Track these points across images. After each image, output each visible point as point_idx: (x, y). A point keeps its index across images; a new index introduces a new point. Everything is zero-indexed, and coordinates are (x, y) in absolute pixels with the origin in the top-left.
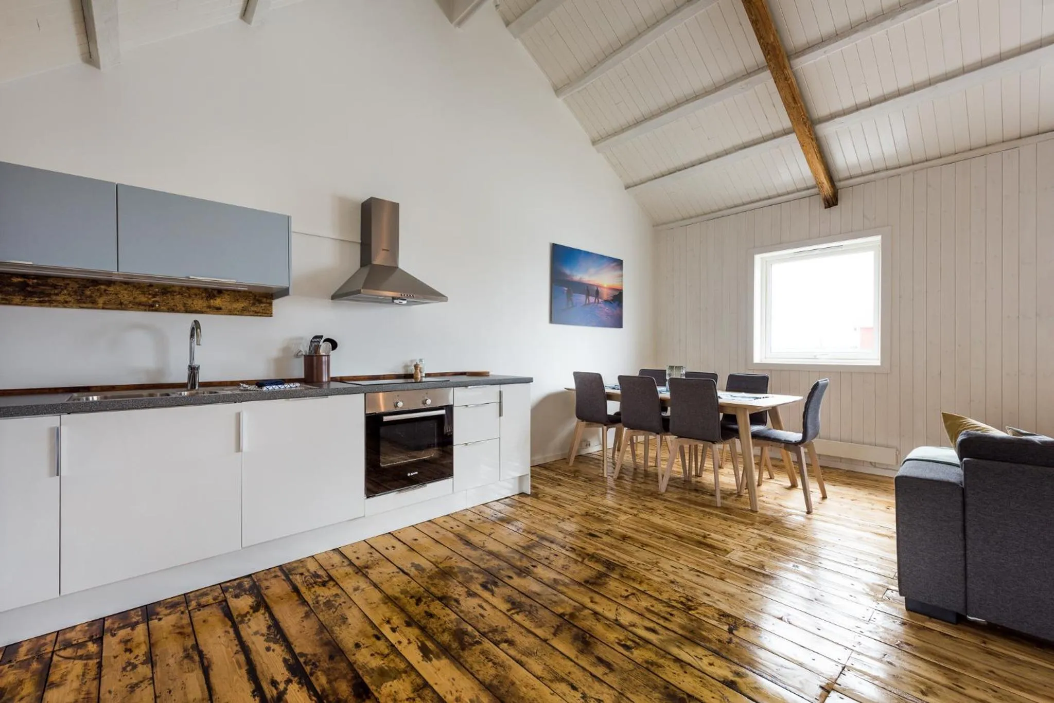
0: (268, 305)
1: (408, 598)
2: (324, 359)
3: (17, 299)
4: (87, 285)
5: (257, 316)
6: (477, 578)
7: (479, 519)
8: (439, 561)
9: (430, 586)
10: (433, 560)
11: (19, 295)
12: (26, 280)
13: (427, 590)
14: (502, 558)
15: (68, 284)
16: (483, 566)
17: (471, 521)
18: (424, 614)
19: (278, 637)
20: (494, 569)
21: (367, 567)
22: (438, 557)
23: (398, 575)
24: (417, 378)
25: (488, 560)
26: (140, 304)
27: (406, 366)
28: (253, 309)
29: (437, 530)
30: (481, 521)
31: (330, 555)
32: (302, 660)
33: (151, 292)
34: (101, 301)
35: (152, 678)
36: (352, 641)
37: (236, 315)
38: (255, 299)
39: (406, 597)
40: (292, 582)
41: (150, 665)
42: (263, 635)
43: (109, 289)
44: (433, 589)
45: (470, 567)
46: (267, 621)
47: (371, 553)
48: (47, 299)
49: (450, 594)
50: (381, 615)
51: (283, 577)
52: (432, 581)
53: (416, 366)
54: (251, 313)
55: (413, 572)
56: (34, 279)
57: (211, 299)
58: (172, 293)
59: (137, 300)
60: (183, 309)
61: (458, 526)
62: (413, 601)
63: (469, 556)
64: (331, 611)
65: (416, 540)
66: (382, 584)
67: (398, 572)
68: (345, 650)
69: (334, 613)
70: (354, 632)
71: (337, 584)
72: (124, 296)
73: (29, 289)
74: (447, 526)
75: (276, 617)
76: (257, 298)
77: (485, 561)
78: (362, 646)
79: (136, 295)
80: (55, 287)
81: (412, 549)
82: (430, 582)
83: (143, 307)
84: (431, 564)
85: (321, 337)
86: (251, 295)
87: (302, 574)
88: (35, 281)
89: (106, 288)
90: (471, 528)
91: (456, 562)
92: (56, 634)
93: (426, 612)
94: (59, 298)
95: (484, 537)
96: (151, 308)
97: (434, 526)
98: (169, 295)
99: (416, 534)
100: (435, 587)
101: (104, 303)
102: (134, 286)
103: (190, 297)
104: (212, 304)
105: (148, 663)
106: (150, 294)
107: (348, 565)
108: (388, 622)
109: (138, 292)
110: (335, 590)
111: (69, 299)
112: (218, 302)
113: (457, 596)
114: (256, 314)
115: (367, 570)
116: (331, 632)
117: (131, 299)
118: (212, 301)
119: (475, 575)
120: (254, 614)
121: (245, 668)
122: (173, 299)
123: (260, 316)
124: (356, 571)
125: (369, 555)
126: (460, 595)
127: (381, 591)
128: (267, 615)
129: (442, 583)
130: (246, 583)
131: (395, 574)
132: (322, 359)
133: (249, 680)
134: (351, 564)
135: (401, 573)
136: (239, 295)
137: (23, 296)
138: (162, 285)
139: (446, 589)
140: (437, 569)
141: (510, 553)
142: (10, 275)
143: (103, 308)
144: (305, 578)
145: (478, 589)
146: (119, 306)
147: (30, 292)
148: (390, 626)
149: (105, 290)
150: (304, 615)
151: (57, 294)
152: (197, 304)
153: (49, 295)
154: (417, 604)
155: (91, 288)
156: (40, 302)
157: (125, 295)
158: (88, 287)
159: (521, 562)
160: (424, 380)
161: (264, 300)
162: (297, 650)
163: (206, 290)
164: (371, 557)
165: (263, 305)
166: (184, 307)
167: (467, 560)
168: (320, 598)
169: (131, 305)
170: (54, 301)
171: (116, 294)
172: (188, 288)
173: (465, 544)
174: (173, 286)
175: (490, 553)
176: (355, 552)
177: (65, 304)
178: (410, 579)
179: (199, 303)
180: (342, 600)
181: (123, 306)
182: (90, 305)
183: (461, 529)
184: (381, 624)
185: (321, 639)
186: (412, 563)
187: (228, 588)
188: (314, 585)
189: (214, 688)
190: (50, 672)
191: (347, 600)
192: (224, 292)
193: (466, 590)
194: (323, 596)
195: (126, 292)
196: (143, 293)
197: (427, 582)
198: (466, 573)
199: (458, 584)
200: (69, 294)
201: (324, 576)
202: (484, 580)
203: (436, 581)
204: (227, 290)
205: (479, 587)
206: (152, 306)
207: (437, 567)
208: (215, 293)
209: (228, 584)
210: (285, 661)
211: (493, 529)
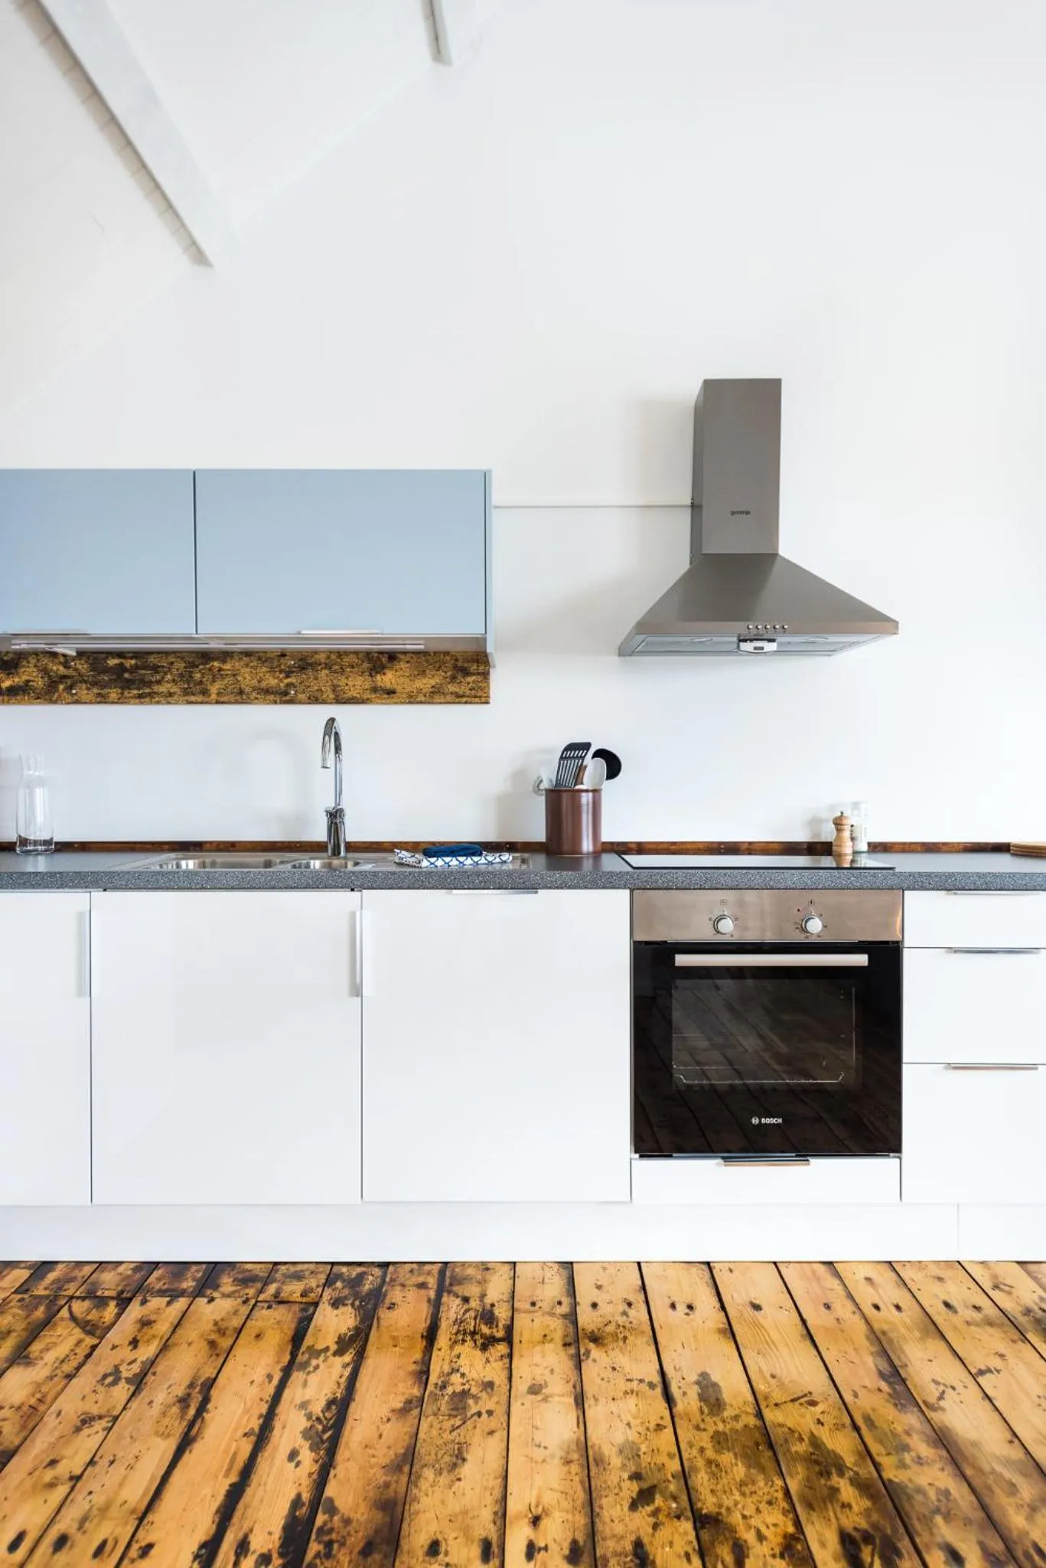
0: (479, 678)
1: (626, 1476)
2: (586, 799)
3: (114, 693)
4: (196, 663)
5: (459, 703)
6: (846, 1506)
7: (977, 1308)
8: (777, 1396)
9: (700, 1463)
10: (761, 1387)
11: (115, 687)
12: (123, 661)
13: (684, 1475)
14: (969, 1472)
15: (172, 663)
16: (889, 1474)
17: (947, 1305)
18: (629, 1547)
19: (326, 1436)
20: (919, 1498)
21: (596, 1339)
22: (781, 1385)
23: (649, 1392)
24: (839, 856)
25: (919, 1461)
26: (267, 691)
27: (815, 822)
28: (452, 688)
29: (831, 1298)
30: (977, 1316)
31: (548, 1274)
32: (321, 1519)
33: (283, 667)
34: (214, 689)
35: (116, 1418)
36: (433, 1527)
37: (421, 702)
38: (455, 667)
39: (624, 1466)
40: (438, 1311)
41: (133, 1388)
42: (309, 1417)
43: (225, 667)
44: (701, 1480)
45: (849, 1460)
46: (339, 1387)
47: (630, 1305)
48: (147, 690)
49: (736, 1519)
50: (535, 1493)
51: (432, 1294)
52: (718, 1452)
53: (838, 823)
54: (449, 698)
55: (688, 1401)
56: (131, 658)
57: (377, 673)
58: (314, 666)
59: (264, 684)
60: (332, 696)
61: (898, 1308)
62: (631, 1489)
63: (868, 1420)
64: (452, 1422)
65: (757, 1307)
66: (596, 1399)
67: (652, 1386)
68: (405, 1544)
69: (454, 1429)
70: (454, 1506)
71: (510, 1356)
72: (245, 679)
73: (126, 675)
74: (866, 1296)
75: (358, 1384)
76: (460, 664)
77: (907, 1457)
78: (441, 1556)
79: (261, 675)
80: (155, 669)
81: (730, 1332)
82: (710, 1453)
83: (271, 697)
84: (751, 1398)
85: (586, 746)
86: (448, 658)
87: (466, 1300)
88: (133, 662)
89: (221, 665)
90: (932, 1328)
91: (819, 1422)
92: (97, 1265)
93: (638, 1544)
94: (162, 688)
95: (953, 1373)
96: (284, 698)
97: (834, 1283)
98: (310, 671)
99: (767, 1290)
100: (714, 1475)
101: (218, 694)
102: (260, 659)
103: (342, 671)
104: (379, 684)
105: (134, 1385)
106: (281, 672)
107: (565, 1316)
108: (536, 1521)
109: (264, 669)
110: (495, 1372)
111: (174, 689)
112: (387, 679)
113: (750, 1537)
114: (459, 698)
115: (592, 1345)
116: (413, 1480)
117: (254, 682)
118: (379, 677)
119: (847, 1492)
120: (331, 1358)
121: (234, 1478)
122: (316, 679)
123: (466, 703)
124: (568, 1340)
125: (624, 1307)
126: (761, 1537)
127: (583, 1421)
128: (347, 1372)
129: (740, 1471)
130: (370, 1278)
131: (644, 1387)
132: (580, 797)
133: (217, 1512)
134: (572, 1317)
135: (659, 1390)
136: (427, 661)
137: (120, 688)
138: (299, 652)
139: (737, 1496)
140: (752, 1421)
141: (1008, 1462)
142: (103, 656)
143: (217, 702)
144: (467, 1311)
145: (823, 1544)
146: (238, 698)
147: (128, 681)
148: (532, 1537)
149: (220, 670)
150: (402, 1405)
151: (159, 682)
152: (354, 686)
153: (150, 684)
154: (634, 1506)
155: (201, 667)
156: (140, 696)
157: (247, 675)
158: (197, 667)
159: (1030, 1518)
160: (865, 861)
161: (474, 668)
162: (330, 1491)
163: (368, 654)
164: (625, 1313)
165: (471, 679)
166: (334, 691)
167: (856, 1428)
168: (456, 1378)
169: (254, 694)
170: (155, 693)
171: (235, 675)
172: (340, 654)
173: (882, 1375)
174: (316, 652)
175: (942, 1439)
176: (599, 1287)
177: (169, 698)
178: (667, 1421)
179: (357, 683)
180: (490, 1405)
181: (244, 697)
182: (200, 698)
183: (900, 1324)
184: (518, 1517)
185: (387, 1485)
186: (704, 1375)
187: (339, 1276)
188: (468, 1338)
189: (162, 1496)
190: (42, 1334)
191: (500, 1411)
192: (399, 655)
193: (791, 1529)
194: (463, 1375)
195: (248, 670)
196: (272, 670)
197: (702, 1450)
198: (825, 1473)
199: (780, 1495)
200: (174, 680)
201: (501, 1325)
202: (864, 1524)
203: (727, 1458)
204: (405, 653)
205: (832, 1538)
206: (286, 693)
207: (759, 1415)
208: (384, 660)
209: (344, 1269)
210: (297, 1502)
211: (1002, 1356)
